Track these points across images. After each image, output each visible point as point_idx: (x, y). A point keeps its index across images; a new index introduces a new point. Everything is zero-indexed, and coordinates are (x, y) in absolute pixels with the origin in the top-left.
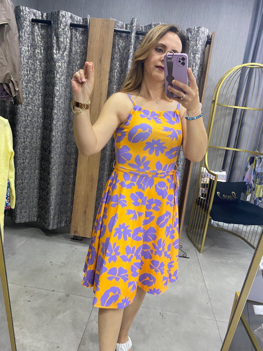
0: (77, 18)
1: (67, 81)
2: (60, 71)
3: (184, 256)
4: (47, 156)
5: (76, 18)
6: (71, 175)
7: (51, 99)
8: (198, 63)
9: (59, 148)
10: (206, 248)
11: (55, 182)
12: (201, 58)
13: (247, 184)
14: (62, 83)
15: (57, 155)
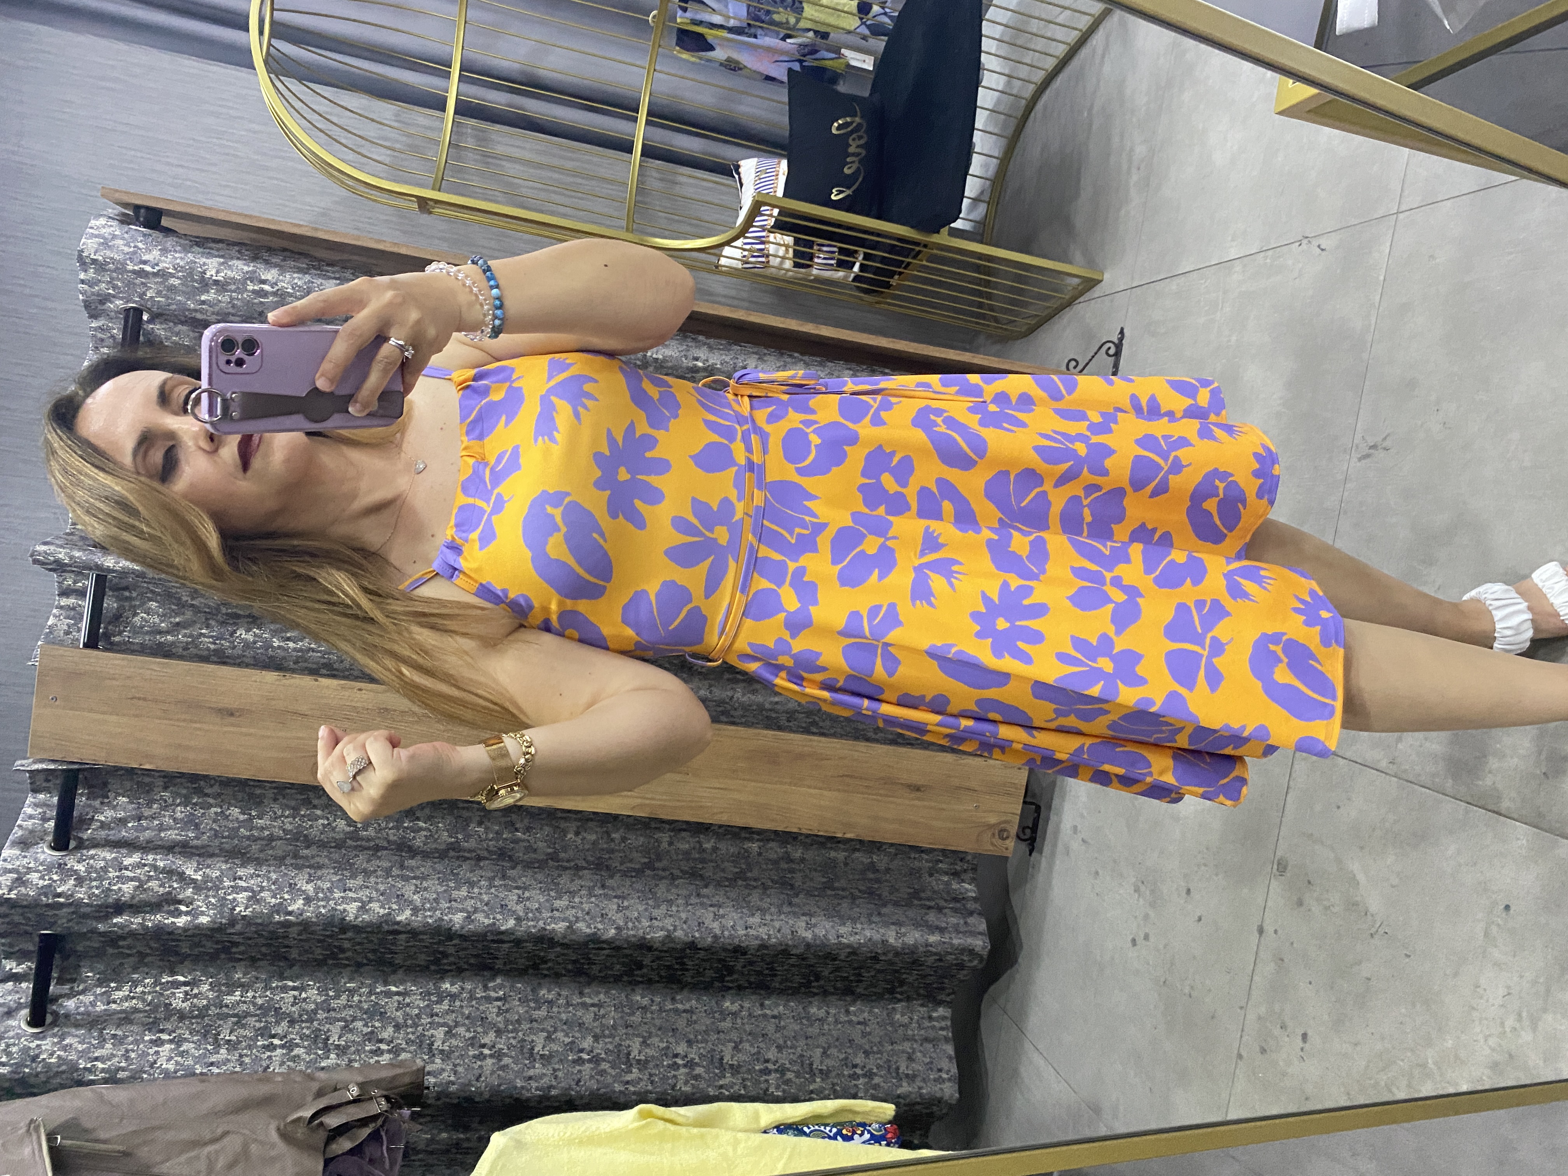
0: (31, 817)
1: (320, 867)
2: (274, 896)
3: (1112, 352)
4: (658, 958)
5: (29, 824)
6: (746, 851)
7: (403, 937)
8: (246, 268)
9: (626, 903)
10: (1078, 256)
11: (777, 924)
12: (221, 253)
13: (797, 67)
14: (330, 890)
15: (656, 913)
